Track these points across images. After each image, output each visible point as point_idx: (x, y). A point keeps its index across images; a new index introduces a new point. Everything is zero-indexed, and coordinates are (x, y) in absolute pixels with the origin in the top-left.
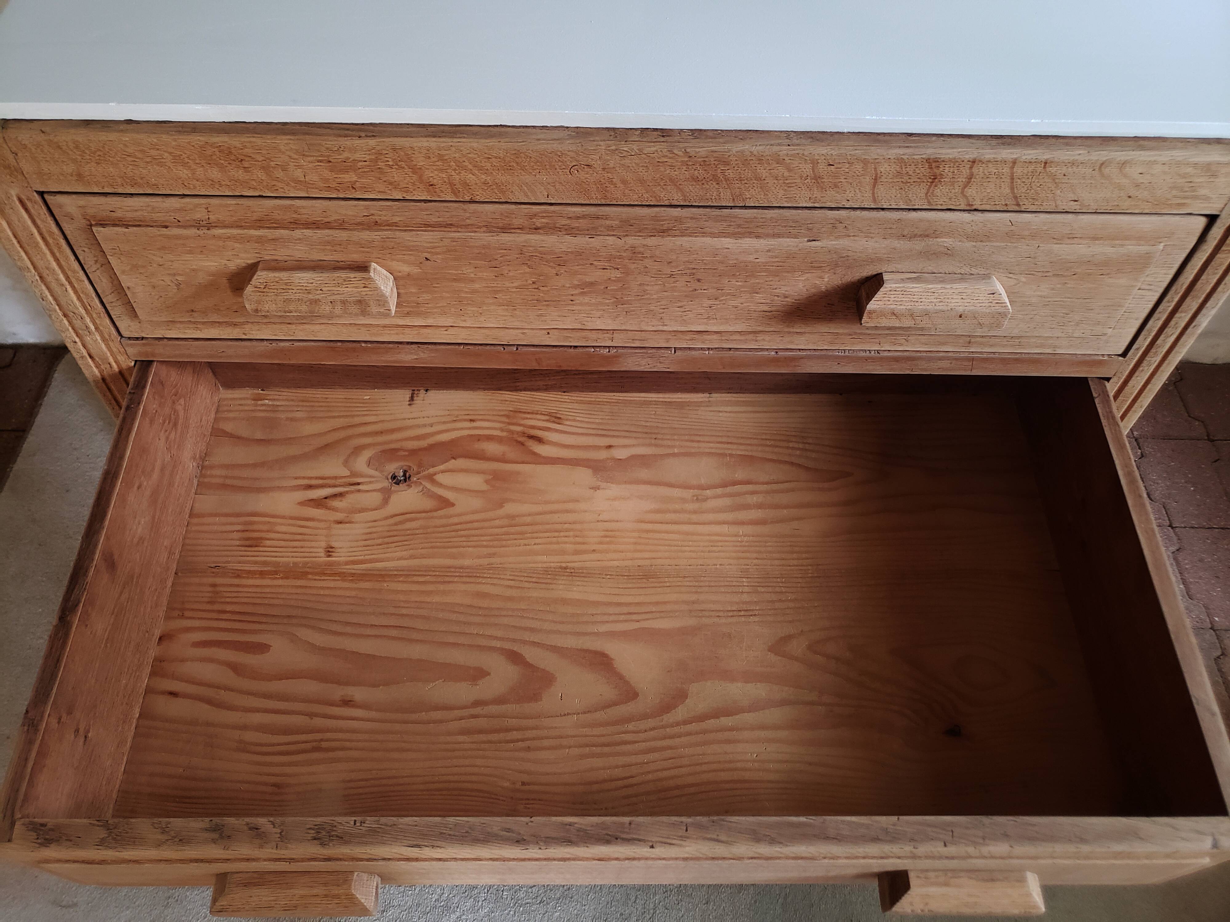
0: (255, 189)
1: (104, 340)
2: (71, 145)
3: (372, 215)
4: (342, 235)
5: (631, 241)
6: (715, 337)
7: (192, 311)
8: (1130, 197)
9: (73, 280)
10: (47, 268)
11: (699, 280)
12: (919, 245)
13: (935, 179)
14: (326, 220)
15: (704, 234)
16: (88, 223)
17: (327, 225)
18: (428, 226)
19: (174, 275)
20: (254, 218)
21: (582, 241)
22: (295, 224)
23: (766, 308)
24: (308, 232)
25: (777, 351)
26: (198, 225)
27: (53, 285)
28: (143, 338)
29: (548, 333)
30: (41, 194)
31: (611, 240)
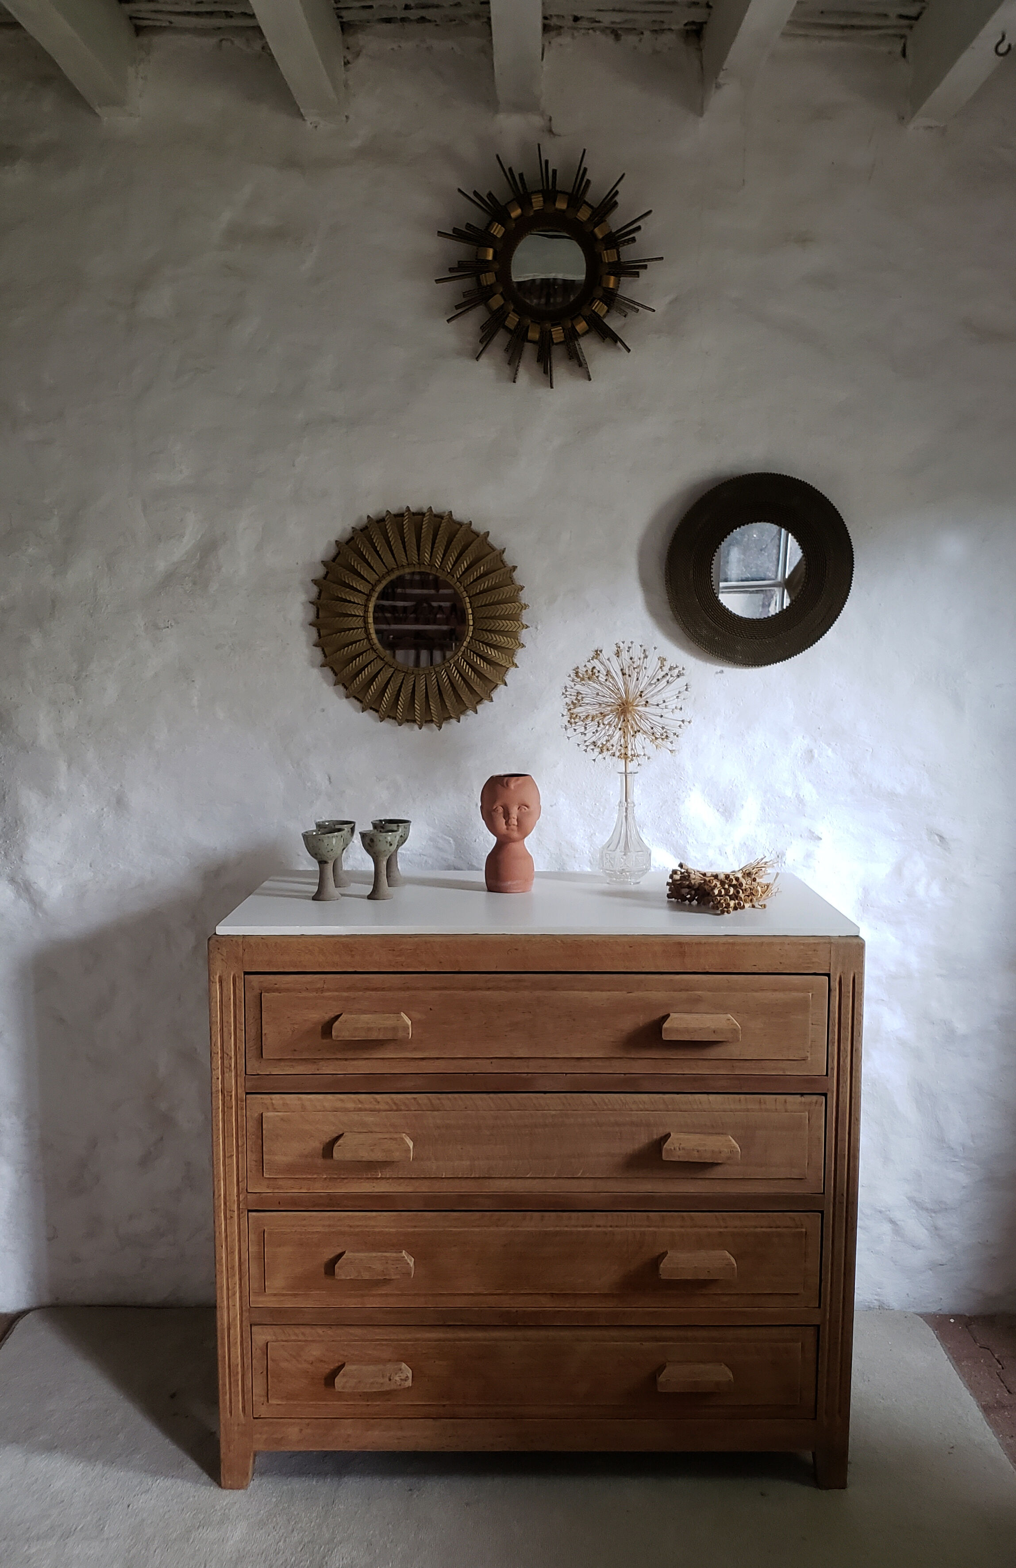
0: (354, 967)
1: (236, 1076)
2: (273, 944)
3: (407, 983)
4: (390, 994)
5: (538, 993)
6: (587, 1063)
7: (295, 1050)
8: (781, 963)
9: (238, 1030)
10: (227, 1022)
11: (574, 1020)
12: (684, 995)
13: (683, 954)
14: (383, 987)
15: (574, 990)
16: (260, 992)
17: (383, 989)
18: (435, 989)
19: (294, 1024)
20: (347, 986)
21: (511, 994)
22: (367, 989)
23: (612, 1039)
24: (373, 993)
25: (625, 1074)
26: (317, 990)
27: (225, 1034)
28: (258, 1075)
29: (491, 1063)
30: (246, 973)
31: (526, 993)
